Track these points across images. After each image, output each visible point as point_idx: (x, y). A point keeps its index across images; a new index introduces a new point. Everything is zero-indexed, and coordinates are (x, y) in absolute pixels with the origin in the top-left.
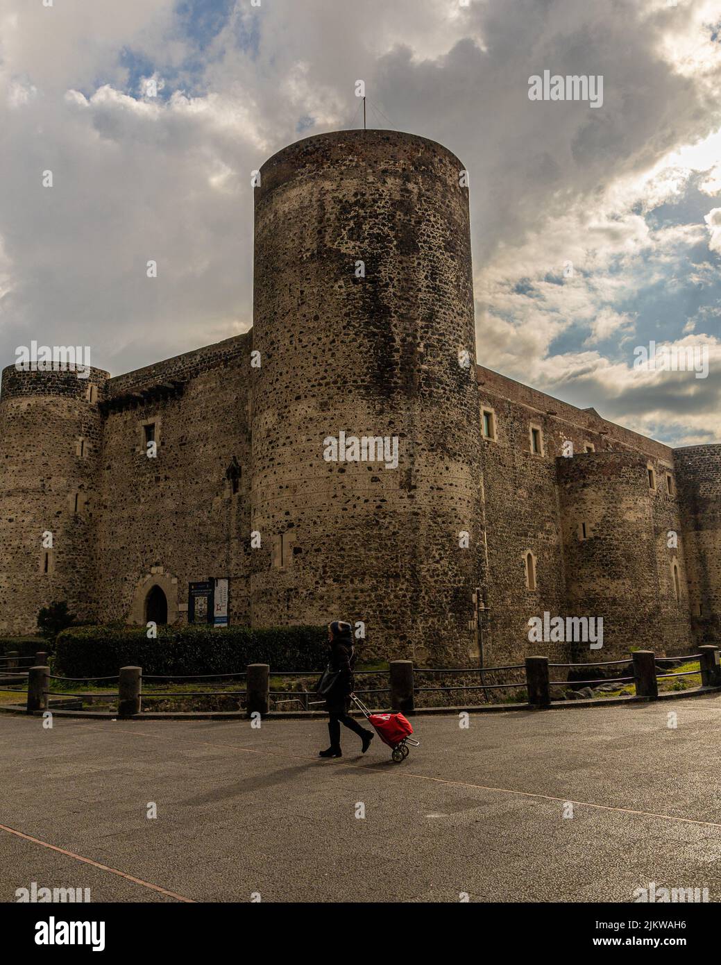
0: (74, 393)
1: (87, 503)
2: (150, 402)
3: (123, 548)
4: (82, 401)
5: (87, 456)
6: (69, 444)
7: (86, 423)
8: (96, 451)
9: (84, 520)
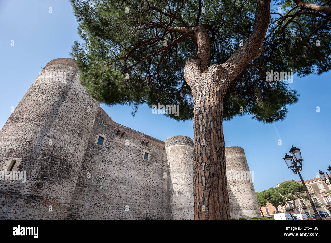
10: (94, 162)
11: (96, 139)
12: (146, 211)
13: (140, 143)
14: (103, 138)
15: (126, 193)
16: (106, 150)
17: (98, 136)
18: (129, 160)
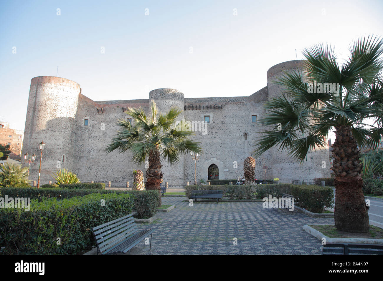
2: (207, 109)
10: (84, 140)
11: (82, 122)
12: (130, 170)
13: (122, 111)
14: (88, 119)
15: (111, 158)
16: (91, 128)
17: (83, 120)
18: (111, 130)
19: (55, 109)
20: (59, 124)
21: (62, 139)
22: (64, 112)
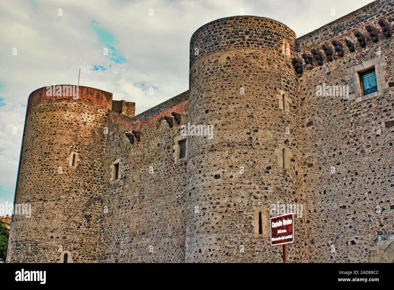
0: (272, 46)
1: (293, 160)
2: (364, 46)
3: (344, 207)
4: (279, 55)
5: (289, 110)
6: (272, 96)
7: (285, 78)
8: (294, 107)
9: (291, 177)
14: (119, 164)
16: (123, 183)
19: (48, 151)
20: (54, 182)
21: (61, 216)
22: (66, 155)
